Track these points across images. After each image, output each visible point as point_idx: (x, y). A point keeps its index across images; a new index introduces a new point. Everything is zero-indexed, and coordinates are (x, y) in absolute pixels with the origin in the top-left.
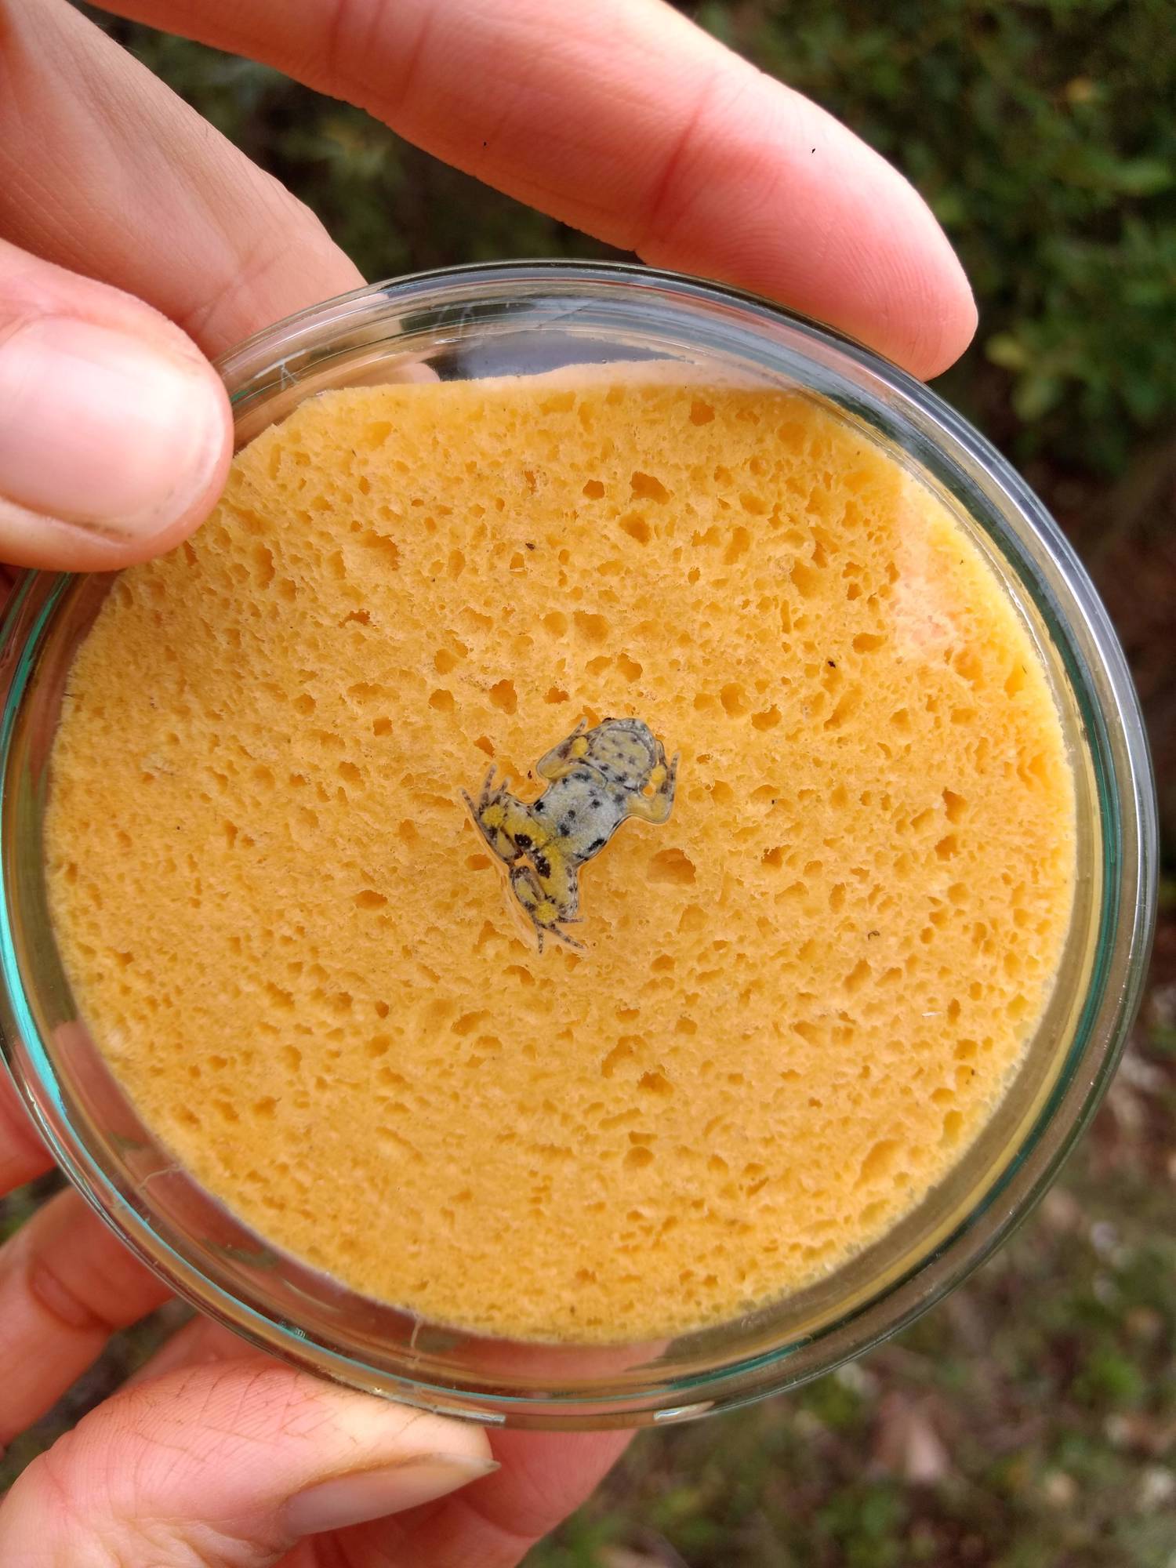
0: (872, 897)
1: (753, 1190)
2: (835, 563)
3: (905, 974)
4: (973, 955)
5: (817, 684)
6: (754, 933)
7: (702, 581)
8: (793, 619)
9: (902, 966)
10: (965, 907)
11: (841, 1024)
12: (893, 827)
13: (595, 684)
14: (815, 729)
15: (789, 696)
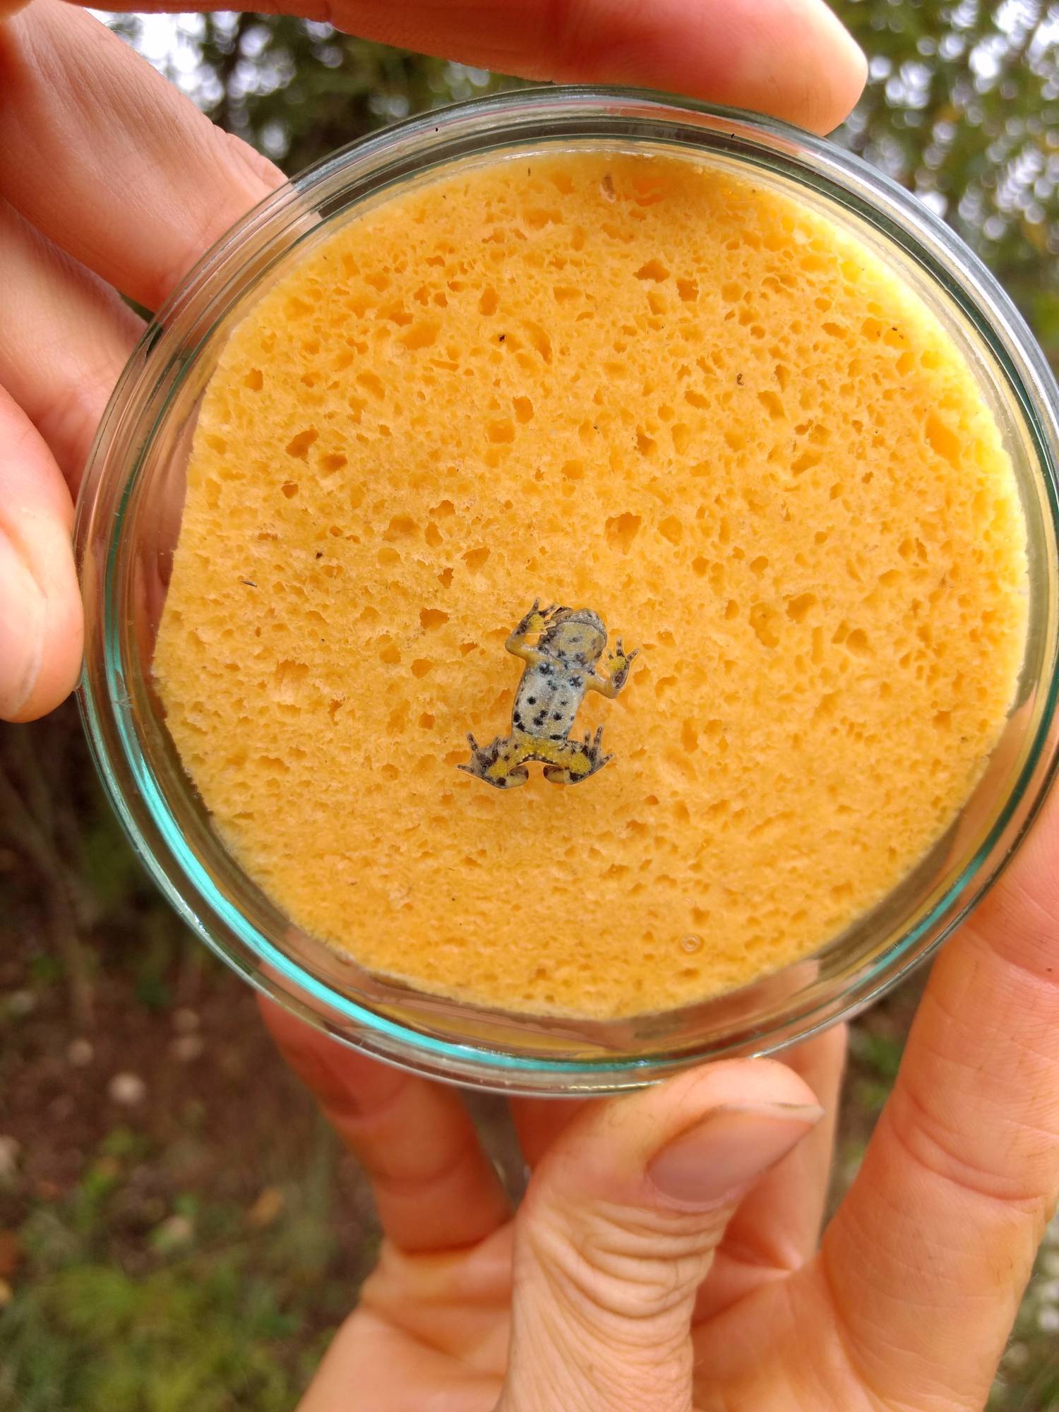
0: (707, 370)
2: (412, 307)
4: (790, 296)
9: (777, 362)
10: (746, 289)
11: (808, 433)
12: (652, 332)
13: (448, 543)
14: (547, 371)
15: (510, 384)
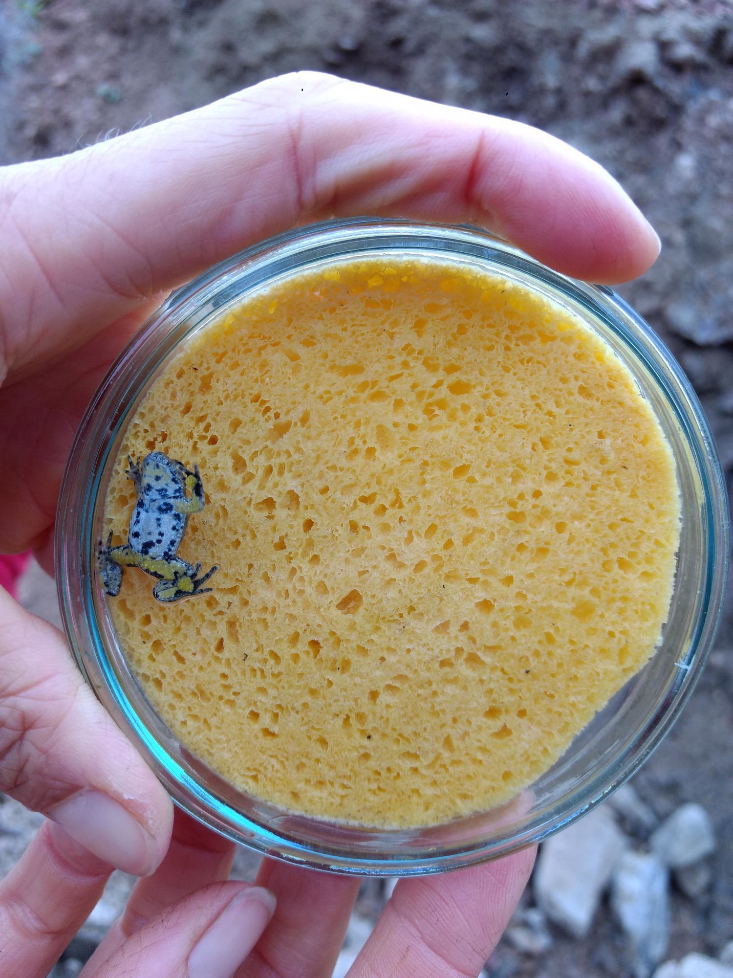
0: (262, 671)
3: (216, 653)
4: (198, 687)
5: (369, 726)
6: (293, 611)
7: (450, 721)
8: (402, 741)
9: (220, 656)
10: (221, 702)
11: (218, 609)
12: (284, 705)
13: (453, 645)
14: (350, 710)
15: (374, 713)
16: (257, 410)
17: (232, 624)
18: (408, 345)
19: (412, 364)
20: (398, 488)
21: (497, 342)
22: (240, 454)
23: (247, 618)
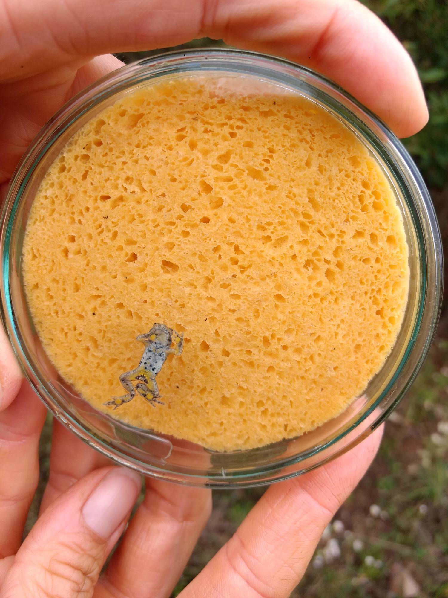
1: (183, 129)
3: (99, 198)
5: (100, 311)
7: (127, 357)
8: (102, 334)
16: (264, 155)
17: (121, 199)
18: (344, 232)
19: (334, 240)
20: (253, 265)
21: (367, 285)
22: (232, 156)
23: (130, 208)
